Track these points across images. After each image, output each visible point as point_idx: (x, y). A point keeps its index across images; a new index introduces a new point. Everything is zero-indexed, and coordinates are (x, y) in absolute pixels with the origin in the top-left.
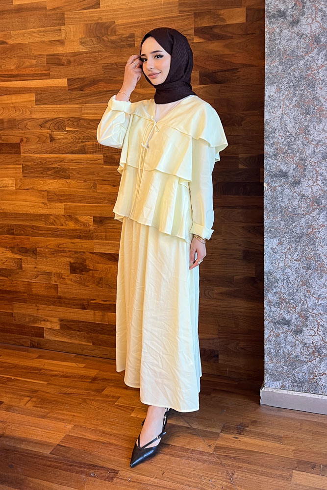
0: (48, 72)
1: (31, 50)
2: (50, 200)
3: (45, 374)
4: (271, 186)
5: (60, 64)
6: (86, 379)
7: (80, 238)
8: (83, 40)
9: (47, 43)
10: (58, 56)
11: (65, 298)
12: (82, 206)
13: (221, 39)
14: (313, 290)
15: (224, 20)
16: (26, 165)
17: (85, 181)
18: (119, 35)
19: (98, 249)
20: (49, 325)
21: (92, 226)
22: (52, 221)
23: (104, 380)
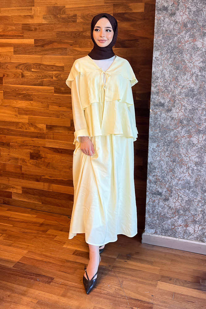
0: (23, 34)
1: (13, 20)
2: (20, 113)
3: (11, 221)
4: (154, 111)
5: (30, 30)
6: (37, 224)
7: (37, 138)
8: (45, 16)
9: (23, 16)
10: (29, 25)
11: (26, 174)
12: (40, 118)
13: (129, 21)
14: (176, 175)
15: (131, 10)
16: (6, 91)
17: (42, 102)
18: (67, 14)
19: (48, 145)
20: (15, 191)
21: (45, 130)
22: (20, 126)
23: (48, 225)
